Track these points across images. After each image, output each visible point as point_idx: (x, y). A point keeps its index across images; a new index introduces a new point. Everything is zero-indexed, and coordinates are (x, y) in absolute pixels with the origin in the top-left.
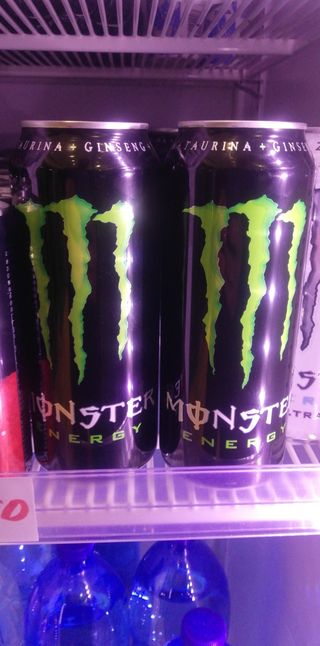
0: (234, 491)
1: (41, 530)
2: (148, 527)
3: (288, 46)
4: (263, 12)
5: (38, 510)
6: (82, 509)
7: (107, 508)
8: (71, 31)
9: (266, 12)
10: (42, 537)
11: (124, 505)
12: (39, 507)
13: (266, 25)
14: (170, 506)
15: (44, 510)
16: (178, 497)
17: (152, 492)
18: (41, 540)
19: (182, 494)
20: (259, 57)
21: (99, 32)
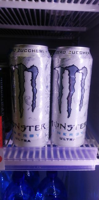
1: (6, 166)
3: (84, 29)
8: (23, 24)
10: (6, 168)
12: (6, 159)
15: (7, 159)
18: (5, 169)
20: (78, 32)
21: (31, 24)
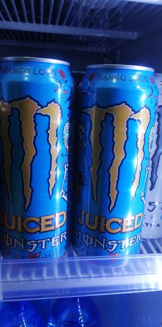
0: (113, 268)
2: (65, 290)
4: (119, 12)
5: (2, 282)
6: (29, 281)
7: (43, 280)
9: (121, 13)
11: (52, 278)
13: (120, 20)
14: (78, 278)
16: (82, 273)
17: (68, 271)
19: (85, 271)
